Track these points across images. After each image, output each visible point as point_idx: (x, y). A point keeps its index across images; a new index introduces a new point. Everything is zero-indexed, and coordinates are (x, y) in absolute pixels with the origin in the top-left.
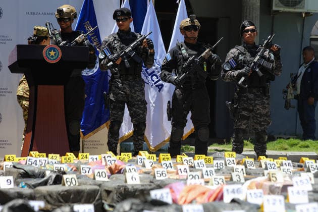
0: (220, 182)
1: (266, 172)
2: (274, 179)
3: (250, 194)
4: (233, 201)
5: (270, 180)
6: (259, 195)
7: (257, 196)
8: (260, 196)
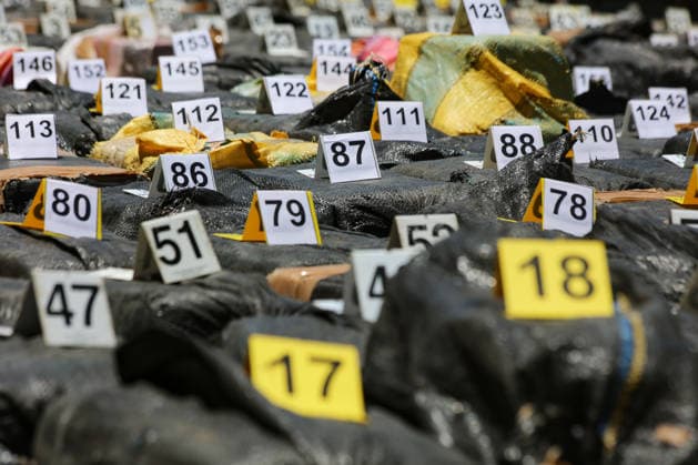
0: (14, 36)
1: (119, 14)
2: (136, 32)
3: (77, 68)
4: (35, 86)
5: (125, 33)
6: (95, 71)
7: (92, 73)
8: (98, 75)
